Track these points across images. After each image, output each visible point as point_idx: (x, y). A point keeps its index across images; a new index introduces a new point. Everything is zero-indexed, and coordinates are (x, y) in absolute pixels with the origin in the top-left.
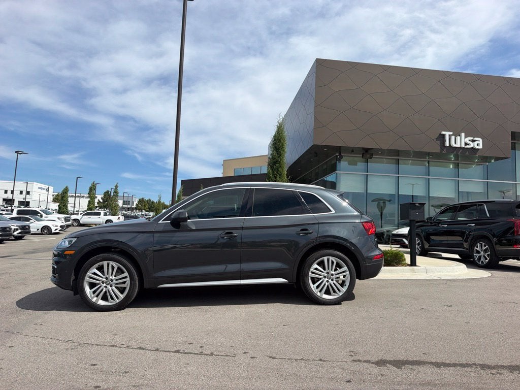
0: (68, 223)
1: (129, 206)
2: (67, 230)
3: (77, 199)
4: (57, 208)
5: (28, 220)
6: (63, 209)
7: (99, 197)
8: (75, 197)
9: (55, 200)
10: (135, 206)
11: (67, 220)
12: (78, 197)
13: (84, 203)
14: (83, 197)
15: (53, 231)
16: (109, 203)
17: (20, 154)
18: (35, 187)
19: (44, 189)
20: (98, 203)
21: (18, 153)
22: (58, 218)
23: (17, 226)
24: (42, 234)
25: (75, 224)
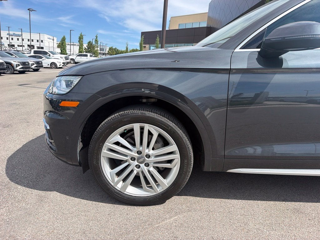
0: (67, 61)
1: (103, 52)
2: (67, 65)
3: (72, 46)
4: (60, 51)
5: (41, 58)
6: (64, 51)
7: (85, 46)
8: (70, 45)
9: (58, 47)
10: (107, 52)
11: (66, 58)
12: (72, 45)
13: (76, 49)
14: (75, 45)
15: (58, 66)
16: (91, 49)
17: (31, 11)
18: (45, 37)
19: (51, 39)
20: (85, 49)
21: (30, 11)
22: (61, 57)
23: (33, 62)
24: (52, 68)
25: (72, 62)
